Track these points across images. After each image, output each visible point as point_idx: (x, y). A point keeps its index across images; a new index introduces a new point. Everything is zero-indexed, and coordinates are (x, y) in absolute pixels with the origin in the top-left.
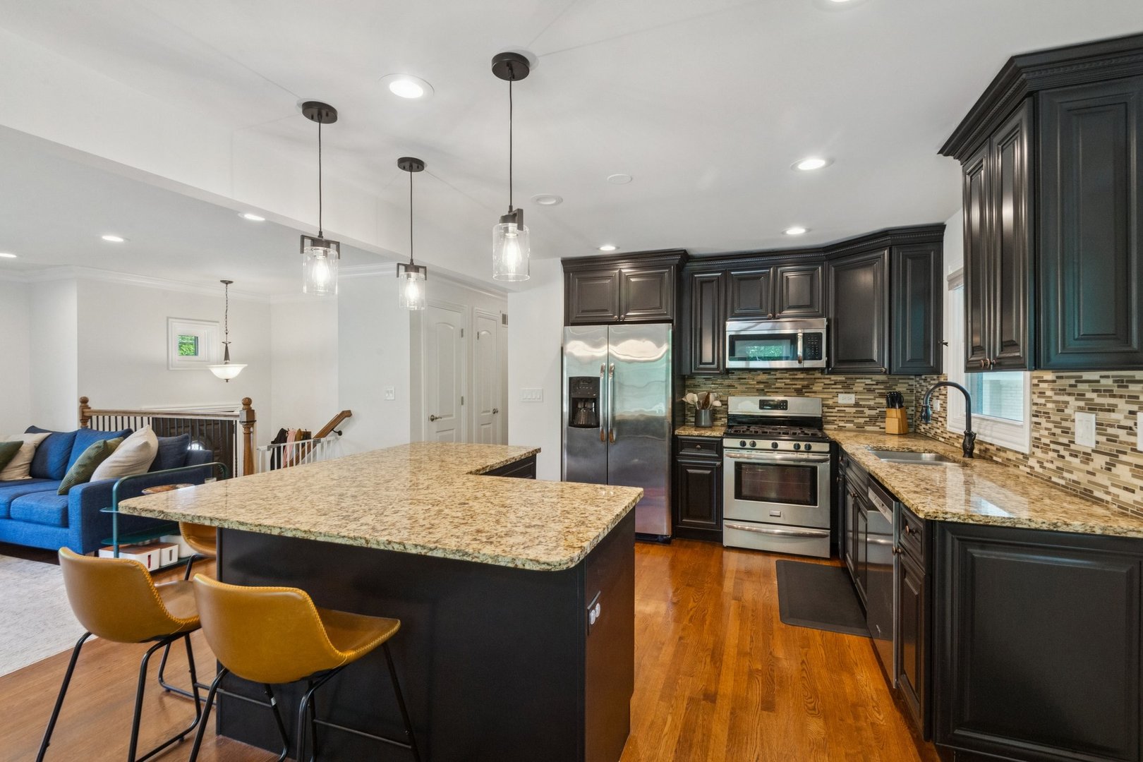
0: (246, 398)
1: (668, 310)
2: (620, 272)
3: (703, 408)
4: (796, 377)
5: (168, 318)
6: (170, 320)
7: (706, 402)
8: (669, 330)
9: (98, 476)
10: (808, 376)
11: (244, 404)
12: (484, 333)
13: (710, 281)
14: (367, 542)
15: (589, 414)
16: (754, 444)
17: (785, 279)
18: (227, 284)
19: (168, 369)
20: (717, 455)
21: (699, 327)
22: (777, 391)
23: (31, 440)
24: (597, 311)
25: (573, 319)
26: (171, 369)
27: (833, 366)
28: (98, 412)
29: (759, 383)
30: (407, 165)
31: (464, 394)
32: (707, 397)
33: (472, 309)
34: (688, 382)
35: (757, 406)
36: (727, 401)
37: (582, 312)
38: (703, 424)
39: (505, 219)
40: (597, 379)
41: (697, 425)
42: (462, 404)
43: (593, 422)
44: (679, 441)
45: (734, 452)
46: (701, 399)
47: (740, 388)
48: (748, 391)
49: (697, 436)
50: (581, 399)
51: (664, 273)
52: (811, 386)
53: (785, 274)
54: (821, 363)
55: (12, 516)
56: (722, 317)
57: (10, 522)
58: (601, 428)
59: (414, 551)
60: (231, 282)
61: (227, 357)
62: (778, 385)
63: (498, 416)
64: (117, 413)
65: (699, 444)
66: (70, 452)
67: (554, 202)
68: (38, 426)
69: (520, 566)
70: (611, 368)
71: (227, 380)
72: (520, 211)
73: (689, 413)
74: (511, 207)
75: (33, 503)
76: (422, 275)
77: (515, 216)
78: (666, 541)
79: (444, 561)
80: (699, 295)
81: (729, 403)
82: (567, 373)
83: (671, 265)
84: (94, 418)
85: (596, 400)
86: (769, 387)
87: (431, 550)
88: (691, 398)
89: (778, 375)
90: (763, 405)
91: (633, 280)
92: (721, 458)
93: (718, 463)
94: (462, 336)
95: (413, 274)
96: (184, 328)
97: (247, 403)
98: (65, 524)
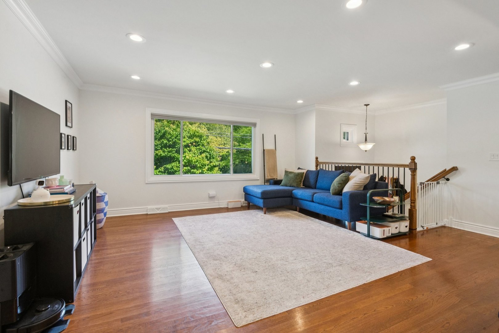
0: (413, 157)
5: (341, 124)
6: (342, 125)
11: (411, 160)
18: (367, 106)
19: (340, 146)
23: (304, 172)
26: (341, 146)
28: (323, 163)
55: (314, 201)
57: (312, 203)
60: (369, 105)
61: (366, 140)
66: (317, 178)
68: (300, 168)
71: (366, 151)
75: (325, 197)
84: (321, 165)
96: (345, 129)
97: (413, 159)
98: (341, 209)
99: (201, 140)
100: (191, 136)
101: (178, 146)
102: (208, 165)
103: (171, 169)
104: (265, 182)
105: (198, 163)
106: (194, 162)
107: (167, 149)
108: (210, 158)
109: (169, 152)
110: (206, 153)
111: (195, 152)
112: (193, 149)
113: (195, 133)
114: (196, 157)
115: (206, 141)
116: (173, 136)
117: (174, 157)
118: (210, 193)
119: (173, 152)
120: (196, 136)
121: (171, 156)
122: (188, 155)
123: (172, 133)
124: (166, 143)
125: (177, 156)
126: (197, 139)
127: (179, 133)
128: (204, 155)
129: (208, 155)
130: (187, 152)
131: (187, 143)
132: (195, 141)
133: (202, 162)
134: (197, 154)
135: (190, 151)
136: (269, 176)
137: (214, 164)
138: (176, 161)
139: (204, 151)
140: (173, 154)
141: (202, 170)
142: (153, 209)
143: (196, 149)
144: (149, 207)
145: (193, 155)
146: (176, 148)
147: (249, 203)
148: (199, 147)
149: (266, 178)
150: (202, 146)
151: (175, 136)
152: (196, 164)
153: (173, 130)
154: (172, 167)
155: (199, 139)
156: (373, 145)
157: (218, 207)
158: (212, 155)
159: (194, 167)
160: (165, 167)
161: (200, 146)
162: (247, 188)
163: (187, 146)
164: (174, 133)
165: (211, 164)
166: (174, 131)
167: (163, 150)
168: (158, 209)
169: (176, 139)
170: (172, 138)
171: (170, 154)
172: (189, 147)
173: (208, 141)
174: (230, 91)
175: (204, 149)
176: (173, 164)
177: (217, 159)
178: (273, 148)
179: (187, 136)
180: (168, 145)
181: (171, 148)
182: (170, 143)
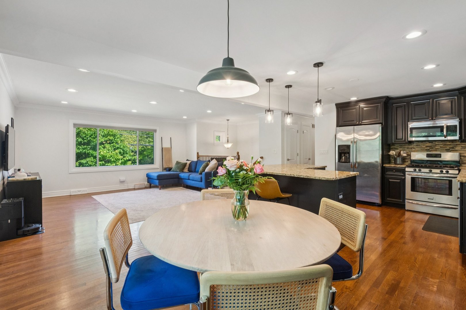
1: (381, 119)
2: (359, 106)
3: (398, 157)
4: (446, 144)
6: (215, 131)
7: (399, 155)
8: (380, 127)
9: (207, 170)
10: (452, 144)
12: (305, 131)
13: (401, 107)
14: (286, 175)
15: (346, 158)
16: (420, 170)
17: (438, 104)
20: (403, 174)
21: (395, 125)
22: (436, 150)
23: (188, 162)
24: (350, 121)
25: (340, 124)
26: (215, 144)
27: (463, 138)
29: (426, 147)
30: (288, 87)
31: (298, 152)
32: (400, 153)
33: (301, 123)
34: (392, 147)
35: (426, 156)
36: (410, 154)
37: (344, 122)
38: (398, 163)
39: (317, 102)
40: (350, 146)
41: (395, 163)
42: (298, 156)
43: (348, 161)
44: (386, 169)
45: (410, 173)
46: (397, 153)
47: (417, 149)
48: (422, 150)
49: (393, 167)
50: (343, 153)
51: (378, 105)
52: (454, 148)
53: (438, 102)
54: (457, 138)
56: (406, 121)
57: (189, 180)
58: (351, 163)
59: (296, 176)
60: (229, 120)
61: (228, 141)
62: (436, 148)
63: (311, 161)
64: (206, 156)
65: (395, 170)
66: (196, 166)
67: (331, 88)
68: (189, 159)
69: (321, 179)
70: (355, 141)
71: (228, 148)
72: (321, 100)
73: (392, 159)
74: (318, 99)
75: (195, 176)
76: (291, 116)
77: (319, 101)
78: (379, 205)
79: (303, 178)
80: (395, 112)
81: (411, 155)
82: (337, 143)
83: (381, 102)
84: (200, 157)
85: (349, 153)
86: (432, 148)
87: (300, 176)
88: (392, 153)
89: (437, 143)
90: (428, 156)
91: (365, 109)
92: (405, 175)
93: (404, 177)
94: (298, 133)
95: (289, 116)
96: (217, 134)
97: (238, 153)
98: (201, 181)
99: (115, 139)
100: (106, 135)
101: (93, 143)
102: (121, 159)
103: (86, 163)
104: (163, 170)
105: (112, 158)
106: (109, 157)
107: (81, 147)
108: (124, 154)
109: (84, 149)
110: (120, 149)
111: (109, 148)
112: (107, 146)
113: (109, 133)
114: (110, 153)
115: (120, 139)
116: (88, 135)
117: (88, 154)
118: (121, 179)
119: (87, 149)
120: (110, 135)
121: (86, 152)
122: (102, 151)
123: (86, 133)
124: (81, 142)
125: (91, 152)
126: (112, 138)
127: (93, 133)
128: (117, 151)
129: (121, 151)
130: (101, 149)
131: (101, 141)
132: (109, 139)
133: (116, 157)
134: (111, 150)
135: (104, 148)
136: (166, 165)
137: (128, 159)
138: (90, 157)
139: (118, 148)
140: (88, 150)
141: (116, 164)
142: (75, 192)
143: (111, 146)
144: (72, 190)
145: (107, 151)
146: (90, 145)
147: (150, 185)
148: (113, 145)
149: (164, 167)
150: (116, 144)
151: (89, 135)
152: (110, 159)
153: (87, 130)
154: (87, 162)
155: (113, 137)
156: (231, 145)
157: (127, 188)
158: (125, 151)
159: (109, 161)
160: (80, 162)
161: (114, 143)
162: (149, 174)
163: (102, 143)
164: (89, 132)
165: (125, 159)
166: (89, 131)
167: (78, 147)
168: (79, 191)
169: (91, 138)
170: (87, 137)
171: (85, 150)
172: (103, 144)
173: (121, 139)
174: (134, 111)
175: (117, 146)
176: (88, 159)
177: (130, 154)
178: (170, 147)
179: (102, 135)
180: (83, 143)
181: (86, 145)
182: (85, 142)
